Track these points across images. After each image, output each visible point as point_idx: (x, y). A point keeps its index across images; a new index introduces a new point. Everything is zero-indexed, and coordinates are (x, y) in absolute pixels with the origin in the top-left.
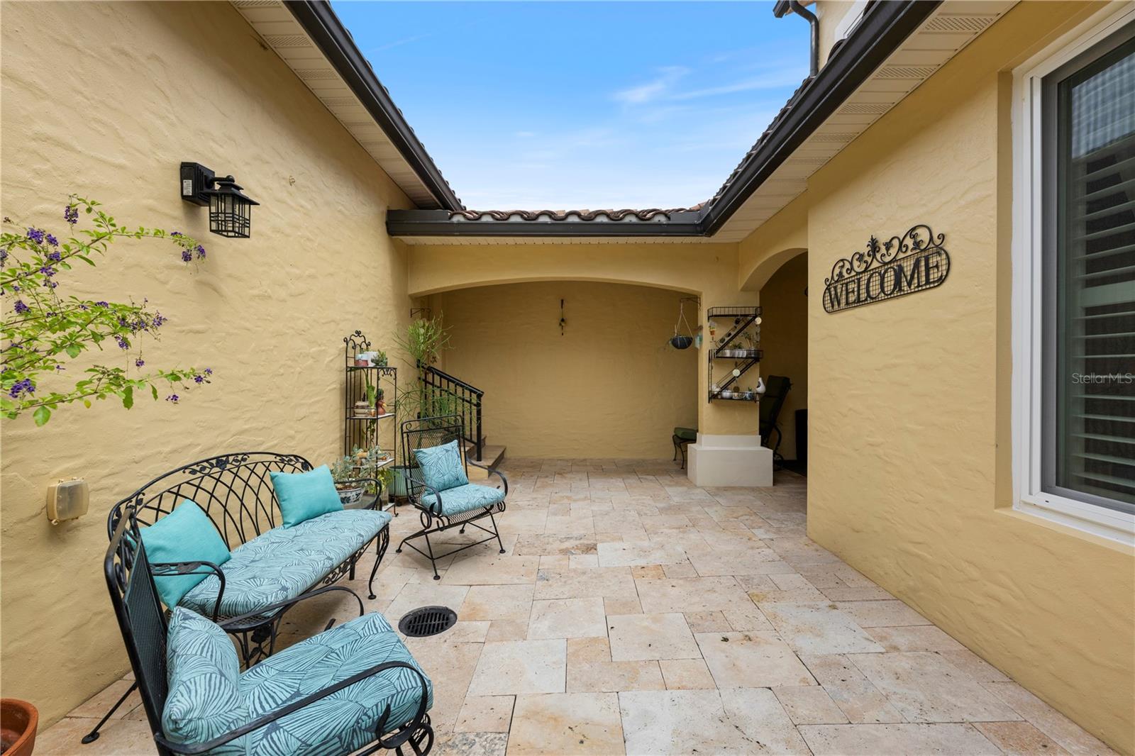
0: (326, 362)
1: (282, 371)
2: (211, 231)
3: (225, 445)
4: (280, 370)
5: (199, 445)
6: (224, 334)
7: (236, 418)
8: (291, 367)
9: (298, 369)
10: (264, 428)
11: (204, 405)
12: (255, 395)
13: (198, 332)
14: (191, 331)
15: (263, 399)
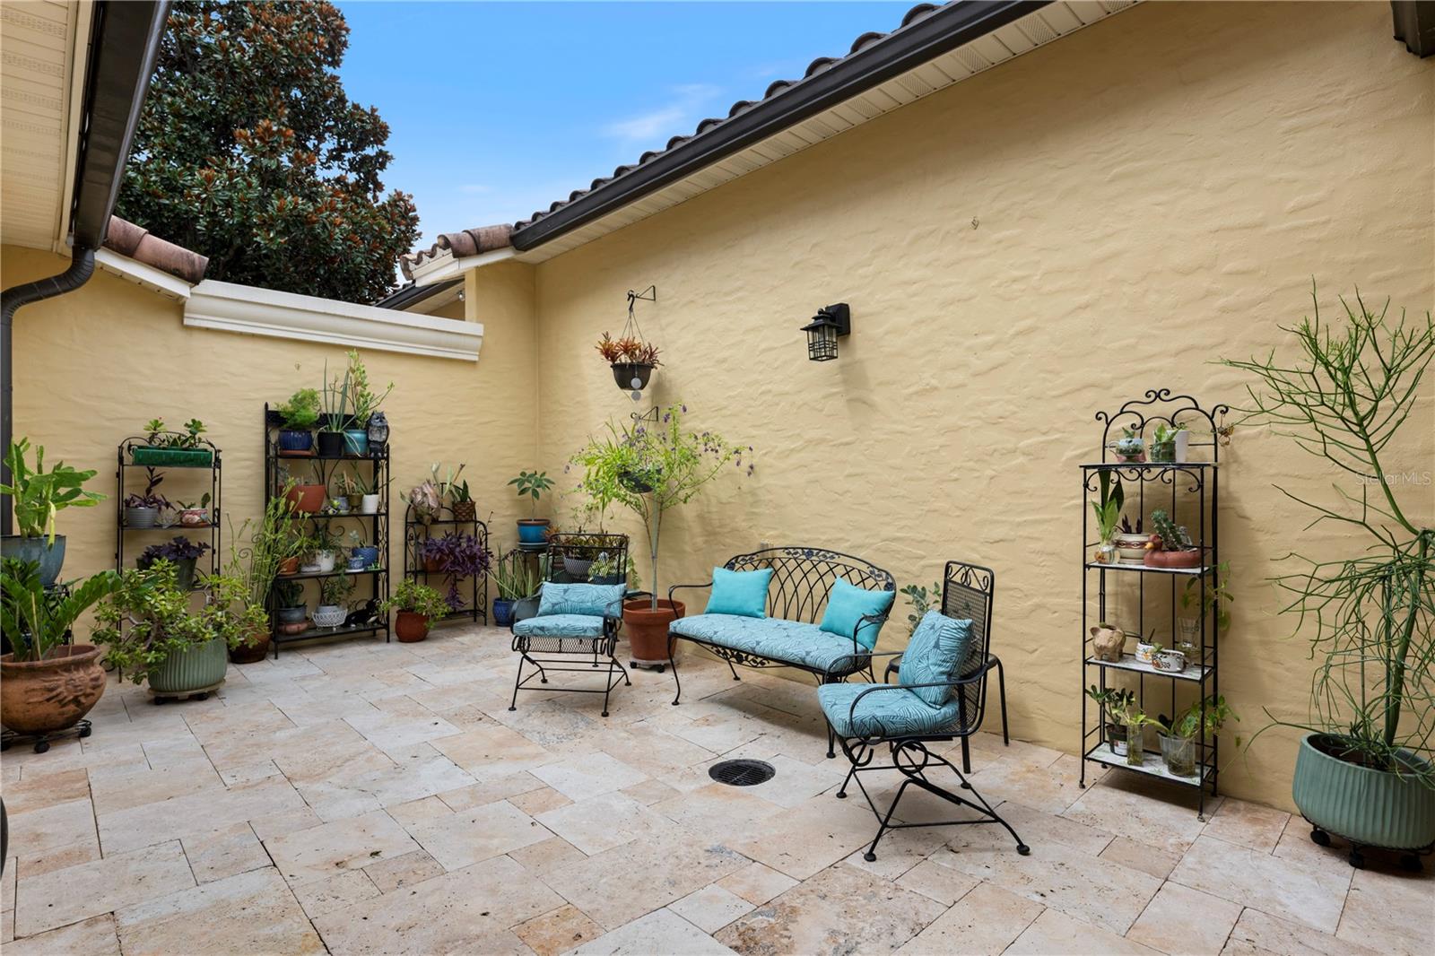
0: (1064, 459)
1: (955, 475)
2: (811, 359)
3: (874, 547)
4: (951, 474)
5: (848, 541)
6: (872, 442)
7: (888, 524)
8: (973, 470)
9: (990, 472)
10: (924, 540)
11: (854, 507)
12: (910, 503)
13: (847, 444)
14: (842, 444)
15: (923, 507)
